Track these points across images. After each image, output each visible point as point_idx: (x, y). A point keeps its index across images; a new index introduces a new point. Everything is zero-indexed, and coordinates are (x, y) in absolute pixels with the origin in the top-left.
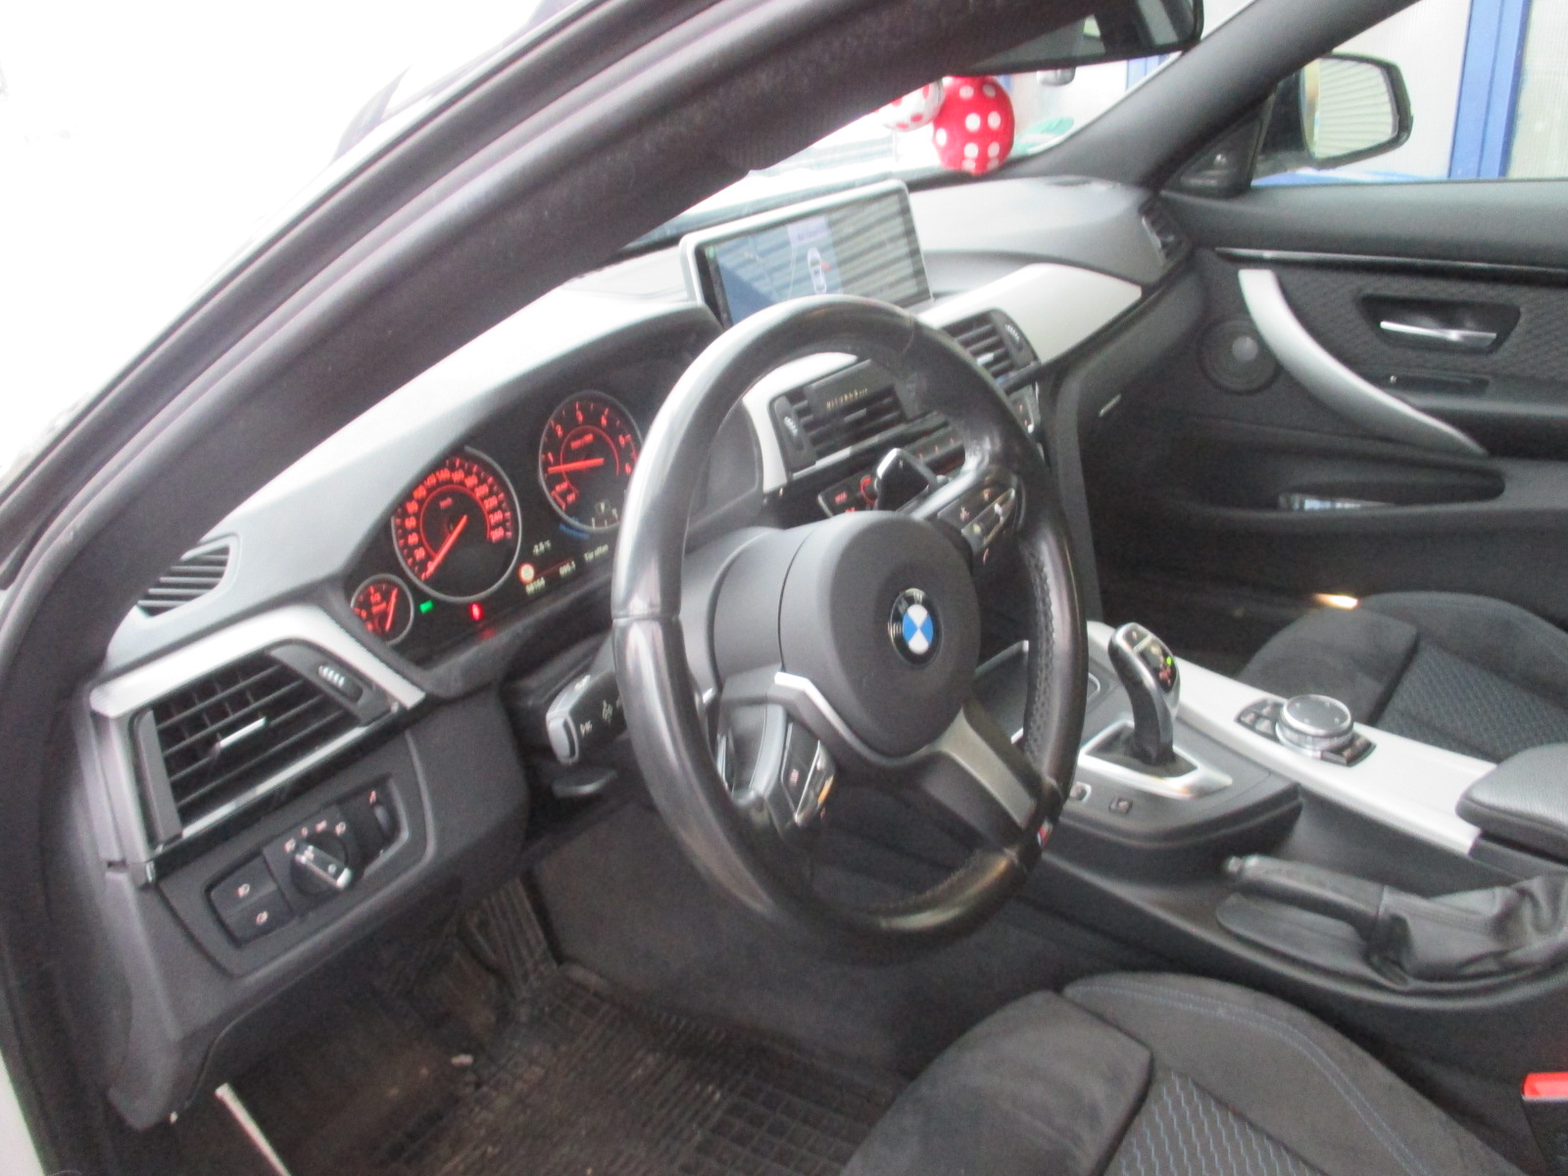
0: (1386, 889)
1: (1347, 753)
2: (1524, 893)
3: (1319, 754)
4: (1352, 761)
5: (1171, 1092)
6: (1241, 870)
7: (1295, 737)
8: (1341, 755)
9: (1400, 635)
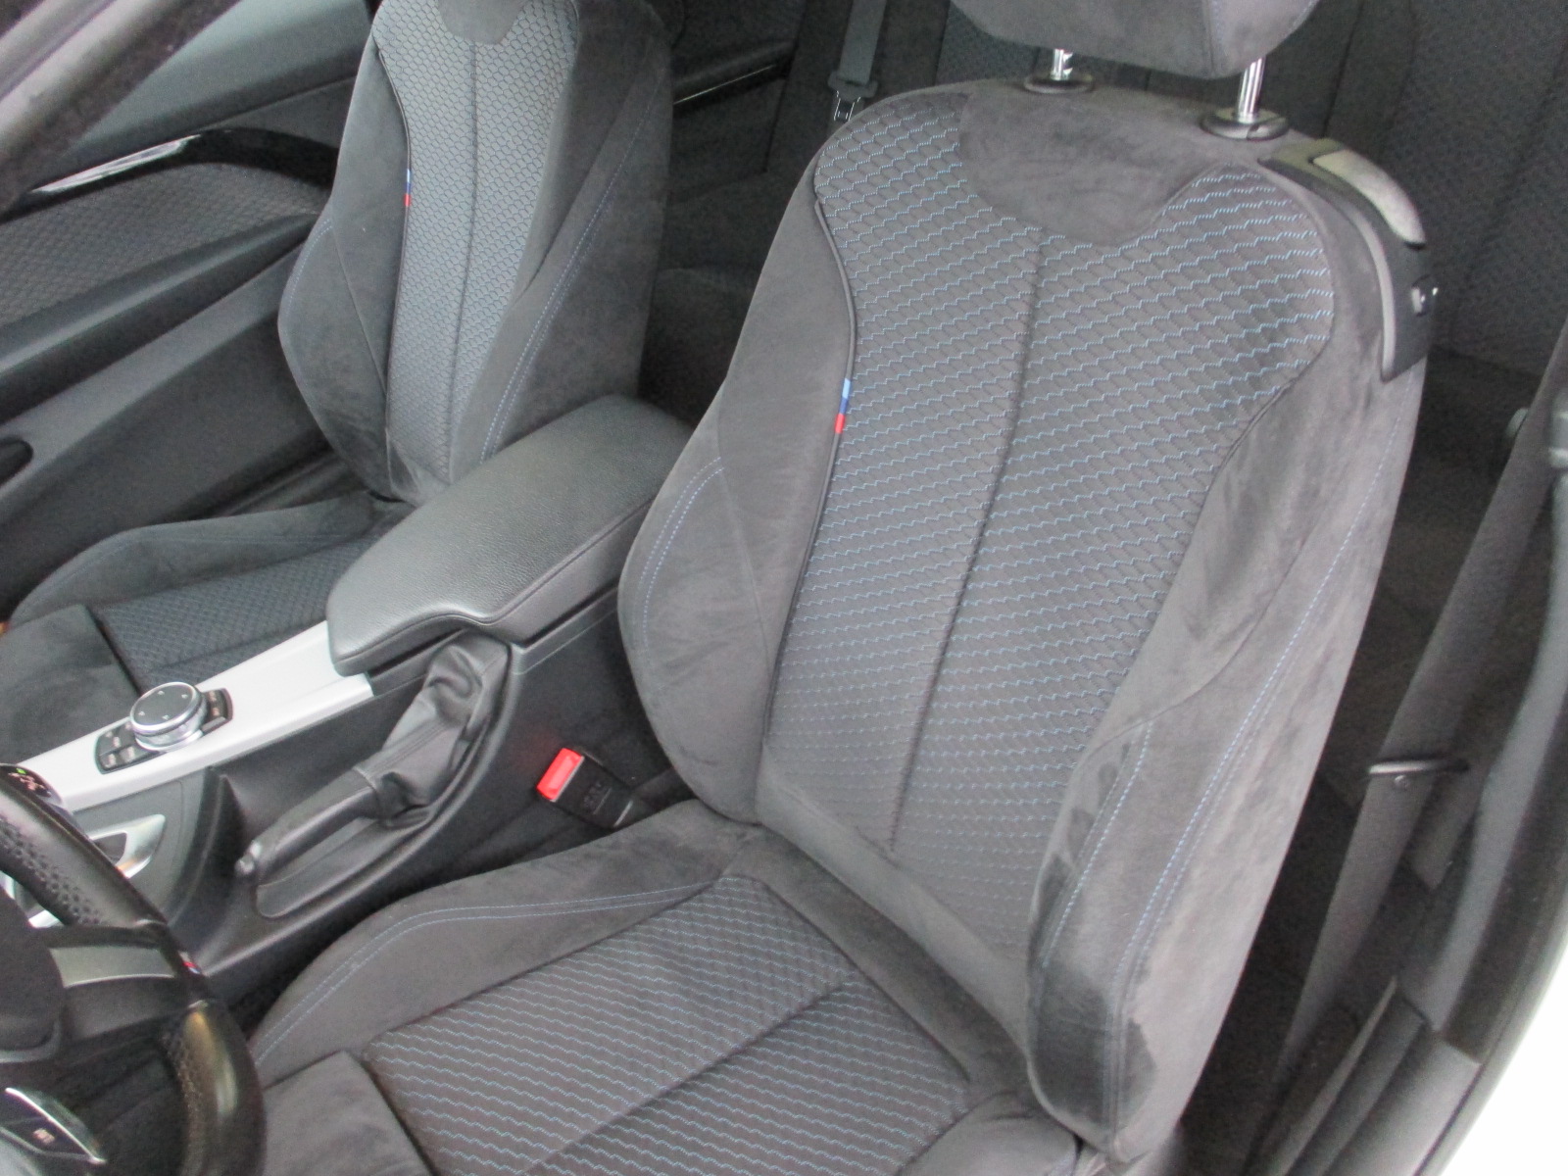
0: (358, 769)
1: (216, 712)
2: (438, 681)
3: (199, 733)
4: (227, 713)
5: (391, 1055)
6: (256, 863)
7: (165, 738)
8: (214, 718)
9: (77, 619)
